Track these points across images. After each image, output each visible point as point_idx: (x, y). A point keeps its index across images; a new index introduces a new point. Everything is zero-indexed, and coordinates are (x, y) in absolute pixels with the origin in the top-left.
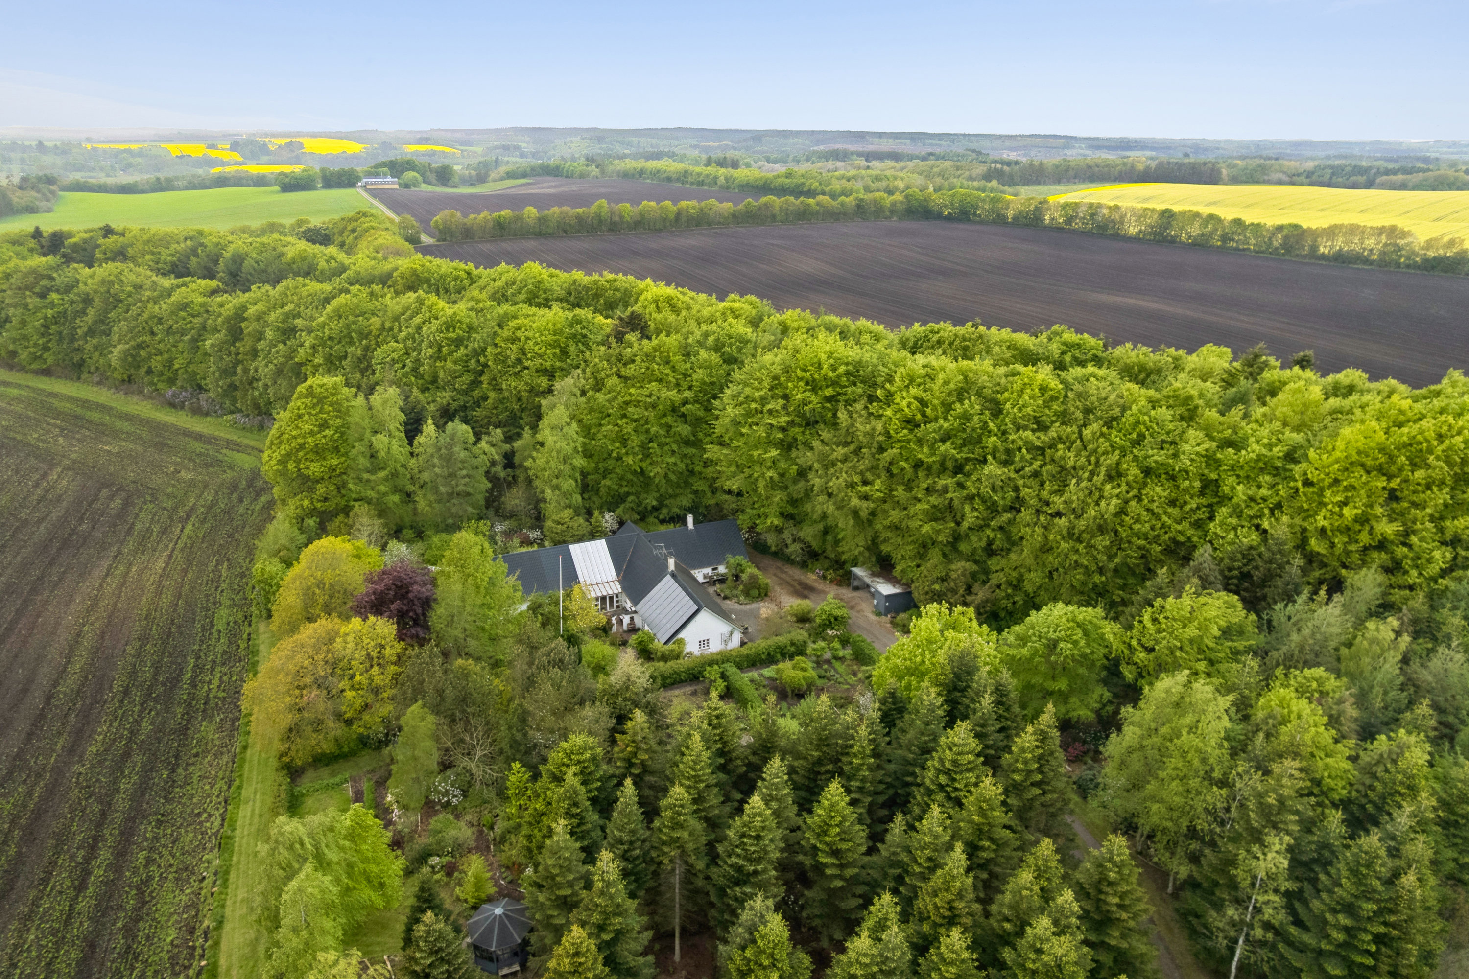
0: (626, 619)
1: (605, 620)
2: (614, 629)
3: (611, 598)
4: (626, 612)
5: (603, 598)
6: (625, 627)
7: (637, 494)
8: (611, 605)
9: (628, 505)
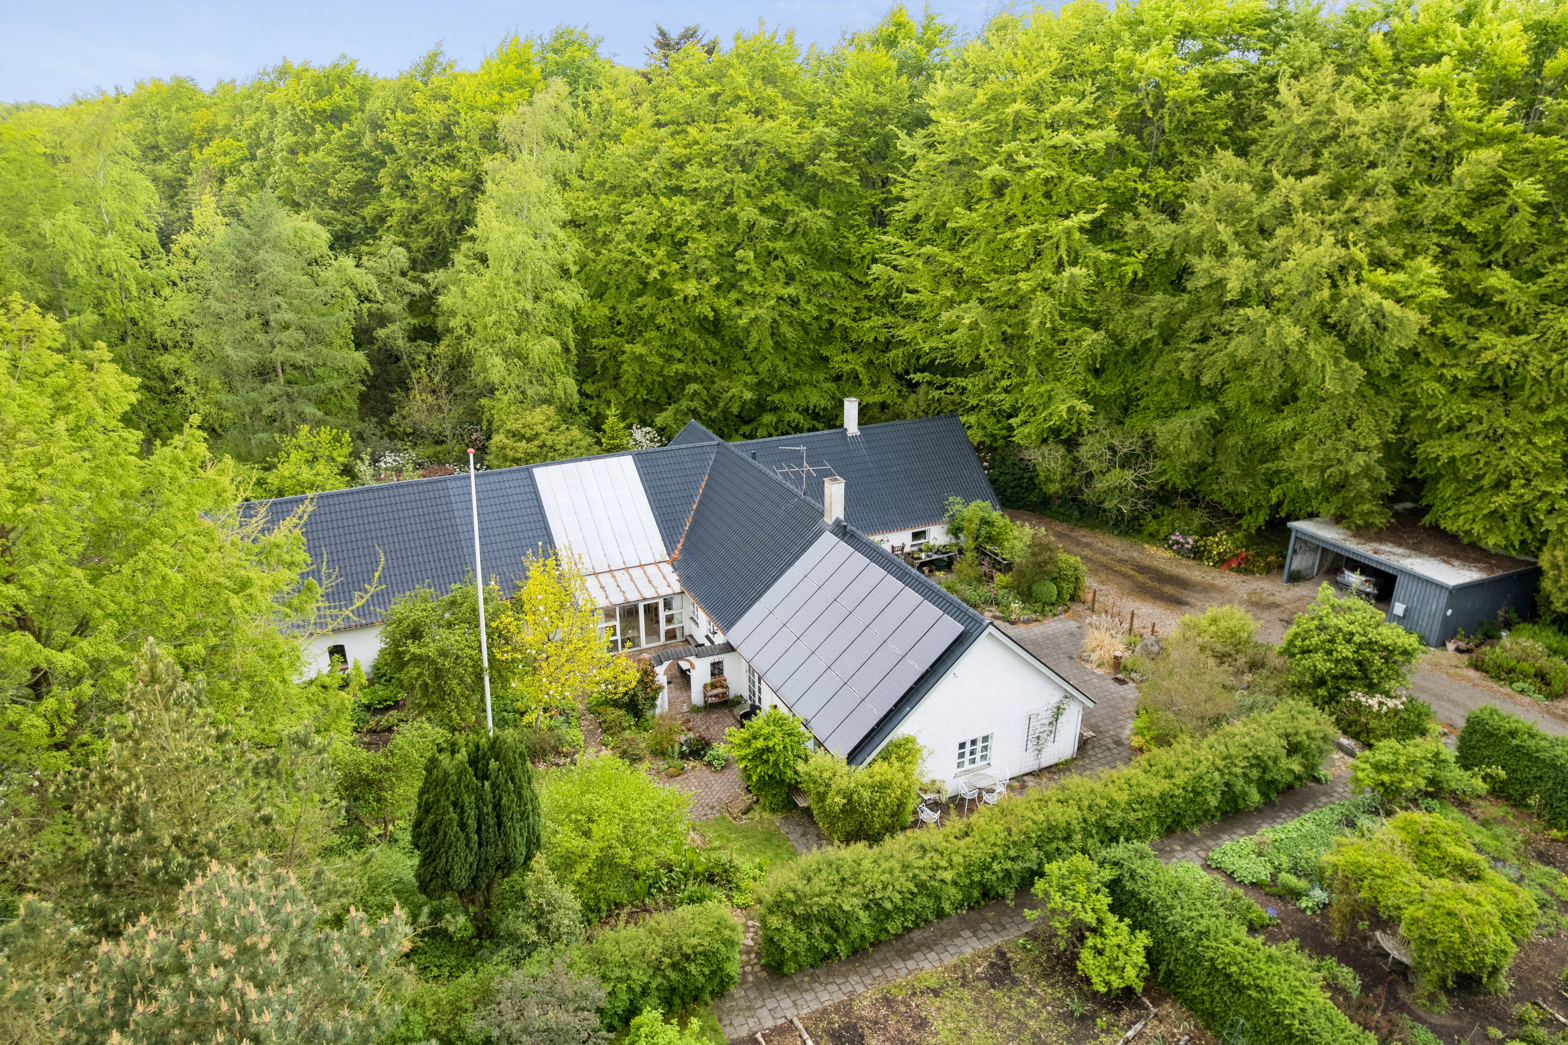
0: (700, 672)
1: (633, 676)
2: (663, 701)
3: (652, 611)
4: (700, 650)
5: (629, 612)
6: (697, 696)
7: (706, 381)
8: (652, 631)
9: (684, 404)
